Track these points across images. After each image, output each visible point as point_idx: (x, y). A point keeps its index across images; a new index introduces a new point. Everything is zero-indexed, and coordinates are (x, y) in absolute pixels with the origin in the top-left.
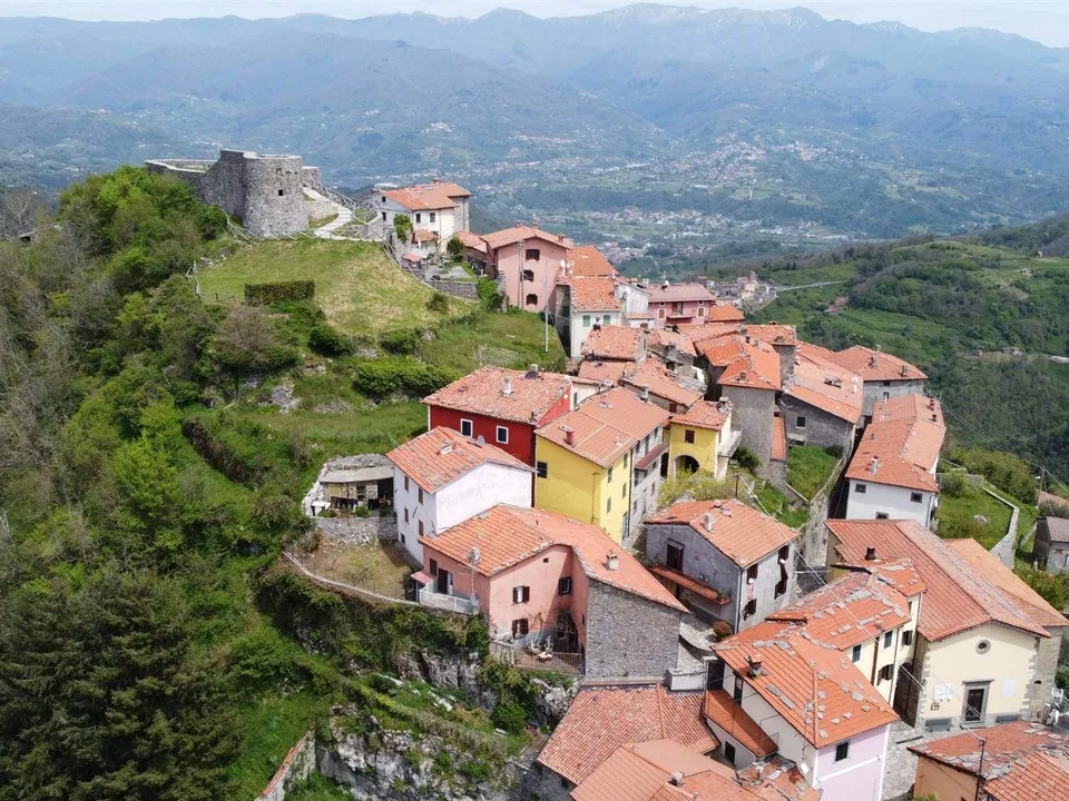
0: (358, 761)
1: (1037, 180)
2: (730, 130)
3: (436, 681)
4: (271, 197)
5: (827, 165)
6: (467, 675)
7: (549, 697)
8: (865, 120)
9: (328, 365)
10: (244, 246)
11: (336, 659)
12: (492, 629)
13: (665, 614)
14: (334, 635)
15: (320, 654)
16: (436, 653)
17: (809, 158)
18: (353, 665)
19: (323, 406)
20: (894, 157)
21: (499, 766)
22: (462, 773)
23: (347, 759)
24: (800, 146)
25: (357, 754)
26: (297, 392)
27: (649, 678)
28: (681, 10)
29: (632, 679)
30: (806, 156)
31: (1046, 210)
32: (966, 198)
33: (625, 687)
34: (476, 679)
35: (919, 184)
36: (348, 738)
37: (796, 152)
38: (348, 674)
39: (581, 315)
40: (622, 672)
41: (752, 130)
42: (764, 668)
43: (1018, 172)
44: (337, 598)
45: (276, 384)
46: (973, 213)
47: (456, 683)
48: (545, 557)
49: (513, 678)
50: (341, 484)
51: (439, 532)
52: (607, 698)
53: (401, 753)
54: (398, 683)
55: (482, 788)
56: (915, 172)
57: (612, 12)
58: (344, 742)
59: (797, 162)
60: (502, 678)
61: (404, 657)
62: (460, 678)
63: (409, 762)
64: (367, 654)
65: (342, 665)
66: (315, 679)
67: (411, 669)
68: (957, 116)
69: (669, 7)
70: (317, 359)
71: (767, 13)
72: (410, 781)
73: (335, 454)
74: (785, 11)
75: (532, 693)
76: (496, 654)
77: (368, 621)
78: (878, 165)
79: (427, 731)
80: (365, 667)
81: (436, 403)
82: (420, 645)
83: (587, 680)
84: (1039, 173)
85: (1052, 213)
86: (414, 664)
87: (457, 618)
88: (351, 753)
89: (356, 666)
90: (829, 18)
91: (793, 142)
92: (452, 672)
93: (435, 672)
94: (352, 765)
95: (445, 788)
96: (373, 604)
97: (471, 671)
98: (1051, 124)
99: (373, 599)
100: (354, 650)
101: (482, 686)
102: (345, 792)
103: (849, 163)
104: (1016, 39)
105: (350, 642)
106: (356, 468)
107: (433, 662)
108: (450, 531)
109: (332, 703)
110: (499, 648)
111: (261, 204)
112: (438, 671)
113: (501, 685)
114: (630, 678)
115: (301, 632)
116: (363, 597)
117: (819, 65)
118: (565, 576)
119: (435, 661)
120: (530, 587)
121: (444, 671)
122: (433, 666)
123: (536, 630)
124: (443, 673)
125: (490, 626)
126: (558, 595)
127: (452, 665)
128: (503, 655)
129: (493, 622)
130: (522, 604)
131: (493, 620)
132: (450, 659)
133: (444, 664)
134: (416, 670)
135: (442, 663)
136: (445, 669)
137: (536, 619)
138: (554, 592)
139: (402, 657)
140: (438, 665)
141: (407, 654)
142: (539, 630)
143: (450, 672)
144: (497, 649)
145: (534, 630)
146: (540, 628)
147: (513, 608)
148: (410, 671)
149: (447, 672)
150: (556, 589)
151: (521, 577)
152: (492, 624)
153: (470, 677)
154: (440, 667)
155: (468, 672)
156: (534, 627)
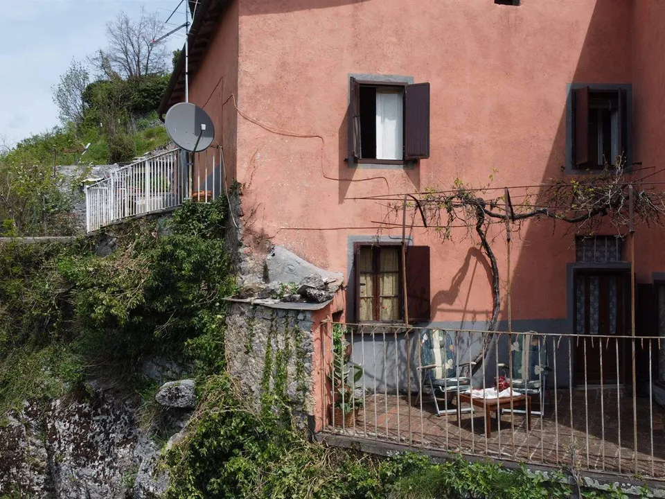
12: (251, 259)
110: (260, 332)
112: (66, 463)
118: (600, 81)
119: (68, 425)
120: (426, 87)
121: (84, 466)
122: (56, 443)
123: (469, 317)
124: (77, 474)
125: (240, 245)
126: (569, 166)
127: (119, 445)
128: (273, 367)
129: (258, 225)
130: (399, 171)
131: (253, 213)
132: (118, 418)
133: (93, 437)
134: (35, 467)
135: (86, 433)
136: (90, 458)
137: (473, 260)
138: (547, 147)
139: (11, 418)
140: (73, 441)
141: (26, 409)
142: (481, 318)
143: (103, 470)
144: (251, 341)
145: (458, 317)
146: (487, 313)
147: (345, 180)
148: (14, 470)
149: (94, 472)
150: (559, 131)
151: (394, 40)
152: (249, 231)
153: (151, 489)
154: (77, 447)
155: (146, 471)
156: (463, 288)
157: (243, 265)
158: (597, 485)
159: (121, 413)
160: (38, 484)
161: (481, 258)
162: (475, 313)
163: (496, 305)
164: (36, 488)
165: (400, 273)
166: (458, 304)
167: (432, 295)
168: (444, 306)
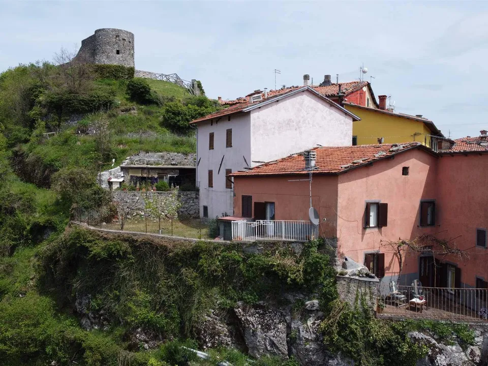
3: (256, 348)
6: (303, 334)
9: (139, 110)
11: (120, 331)
12: (339, 261)
14: (117, 299)
15: (101, 330)
16: (256, 307)
18: (140, 336)
34: (316, 340)
44: (125, 245)
45: (92, 120)
47: (285, 349)
48: (405, 164)
49: (379, 332)
50: (143, 169)
51: (255, 166)
54: (201, 354)
60: (360, 334)
64: (159, 318)
65: (125, 338)
66: (88, 353)
67: (218, 334)
80: (155, 338)
82: (231, 299)
86: (222, 328)
87: (287, 249)
89: (143, 337)
92: (279, 334)
93: (254, 334)
97: (307, 329)
107: (251, 319)
110: (353, 287)
112: (259, 332)
113: (361, 344)
115: (80, 304)
118: (428, 199)
119: (254, 318)
120: (387, 204)
121: (267, 332)
122: (251, 325)
123: (393, 274)
124: (265, 335)
125: (336, 257)
126: (419, 225)
127: (278, 324)
128: (360, 297)
129: (341, 250)
130: (376, 230)
131: (340, 246)
132: (276, 314)
133: (267, 322)
134: (225, 335)
135: (264, 320)
136: (269, 329)
137: (395, 256)
138: (414, 219)
139: (206, 317)
140: (259, 324)
141: (213, 313)
142: (396, 274)
143: (275, 333)
144: (349, 289)
145: (390, 275)
146: (398, 273)
147: (363, 234)
148: (217, 337)
149: (272, 334)
150: (417, 215)
151: (376, 188)
152: (339, 252)
153: (307, 337)
154: (262, 326)
155: (303, 331)
156: (392, 266)
157: (337, 263)
158: (457, 323)
159: (277, 312)
160: (229, 341)
161: (397, 256)
162: (395, 273)
163: (400, 270)
164: (229, 343)
165: (374, 261)
166: (390, 271)
167: (385, 267)
168: (387, 271)
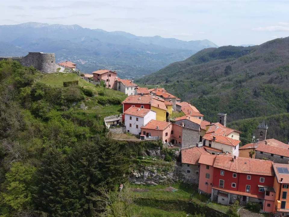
0: (139, 175)
1: (139, 68)
2: (61, 57)
3: (151, 155)
4: (50, 63)
5: (89, 65)
7: (176, 153)
8: (97, 54)
9: (91, 99)
10: (44, 75)
13: (196, 132)
16: (151, 149)
17: (84, 63)
19: (93, 107)
20: (105, 63)
21: (171, 168)
22: (163, 171)
23: (136, 175)
24: (81, 61)
25: (137, 174)
26: (86, 105)
27: (193, 146)
28: (43, 24)
29: (191, 146)
30: (83, 63)
31: (142, 75)
32: (124, 72)
33: (190, 148)
35: (112, 69)
36: (135, 171)
37: (80, 62)
38: (131, 158)
39: (127, 88)
40: (188, 145)
41: (67, 56)
42: (216, 138)
43: (135, 66)
44: (127, 142)
45: (81, 104)
46: (126, 76)
48: (170, 126)
49: (169, 151)
50: (110, 122)
51: (144, 126)
52: (187, 151)
53: (149, 170)
54: (143, 157)
55: (168, 173)
56: (111, 66)
57: (22, 24)
58: (134, 172)
59: (81, 65)
60: (166, 151)
61: (143, 152)
62: (156, 154)
63: (152, 172)
64: (134, 153)
67: (145, 154)
68: (119, 53)
69: (40, 23)
70: (88, 97)
71: (67, 26)
72: (152, 176)
73: (105, 116)
74: (72, 25)
75: (173, 153)
76: (164, 147)
77: (134, 146)
78: (102, 65)
79: (154, 165)
80: (134, 156)
81: (125, 103)
82: (147, 149)
83: (182, 148)
84: (139, 66)
85: (144, 75)
87: (155, 141)
88: (136, 174)
90: (84, 28)
91: (79, 59)
94: (137, 176)
95: (160, 175)
96: (135, 142)
97: (159, 152)
98: (140, 54)
99: (135, 141)
100: (132, 153)
101: (161, 154)
102: (134, 184)
103: (94, 65)
104: (129, 34)
105: (131, 151)
106: (110, 119)
108: (146, 125)
109: (129, 165)
110: (165, 145)
111: (47, 65)
114: (190, 146)
116: (133, 141)
117: (83, 39)
132: (154, 150)
140: (152, 152)
146: (169, 142)
157: (162, 142)
161: (168, 139)
165: (166, 141)
